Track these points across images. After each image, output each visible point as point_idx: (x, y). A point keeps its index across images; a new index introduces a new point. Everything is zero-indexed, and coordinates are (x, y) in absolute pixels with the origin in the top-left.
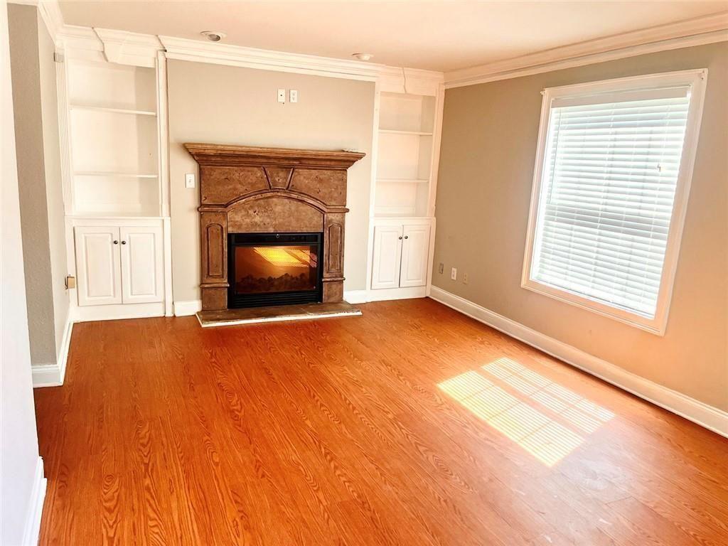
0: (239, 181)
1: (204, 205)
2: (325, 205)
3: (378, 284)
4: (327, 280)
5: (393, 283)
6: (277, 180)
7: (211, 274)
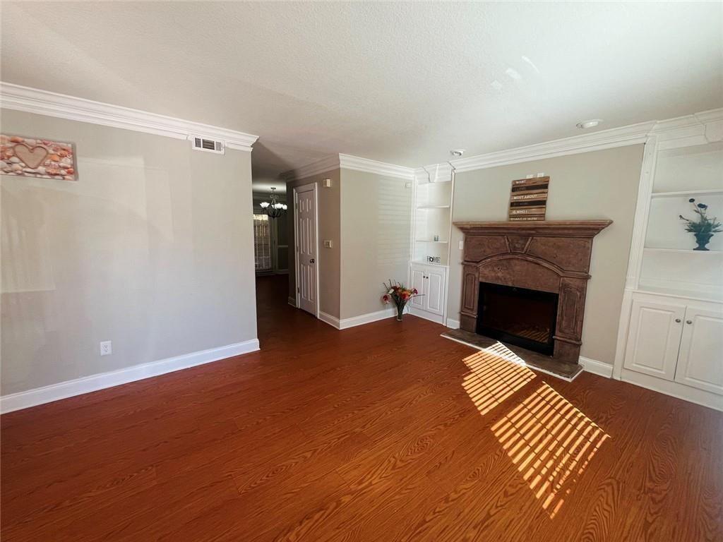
0: (488, 246)
1: (465, 261)
2: (562, 270)
3: (635, 365)
4: (558, 338)
5: (663, 373)
6: (517, 245)
7: (466, 307)
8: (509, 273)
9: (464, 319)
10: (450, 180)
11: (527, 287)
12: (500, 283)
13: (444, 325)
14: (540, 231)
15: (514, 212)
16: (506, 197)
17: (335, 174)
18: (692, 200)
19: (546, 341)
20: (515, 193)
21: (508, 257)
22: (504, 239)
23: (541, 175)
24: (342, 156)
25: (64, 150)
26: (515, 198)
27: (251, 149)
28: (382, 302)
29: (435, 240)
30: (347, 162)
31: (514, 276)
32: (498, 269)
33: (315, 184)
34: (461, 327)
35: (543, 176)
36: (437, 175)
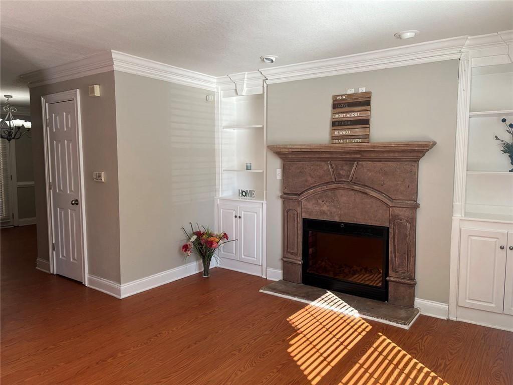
0: (309, 173)
1: (285, 194)
2: (390, 199)
3: (467, 301)
4: (392, 279)
5: (493, 305)
6: (341, 172)
7: (288, 251)
8: (335, 206)
9: (287, 266)
10: (262, 93)
11: (355, 221)
12: (326, 218)
13: (264, 277)
14: (365, 154)
15: (337, 133)
16: (326, 114)
17: (108, 78)
18: (504, 120)
19: (380, 284)
20: (337, 110)
21: (333, 186)
22: (327, 164)
23: (362, 90)
24: (116, 55)
26: (337, 116)
28: (182, 255)
29: (247, 169)
30: (124, 62)
31: (341, 209)
32: (323, 202)
33: (76, 91)
34: (284, 277)
35: (364, 91)
36: (245, 86)
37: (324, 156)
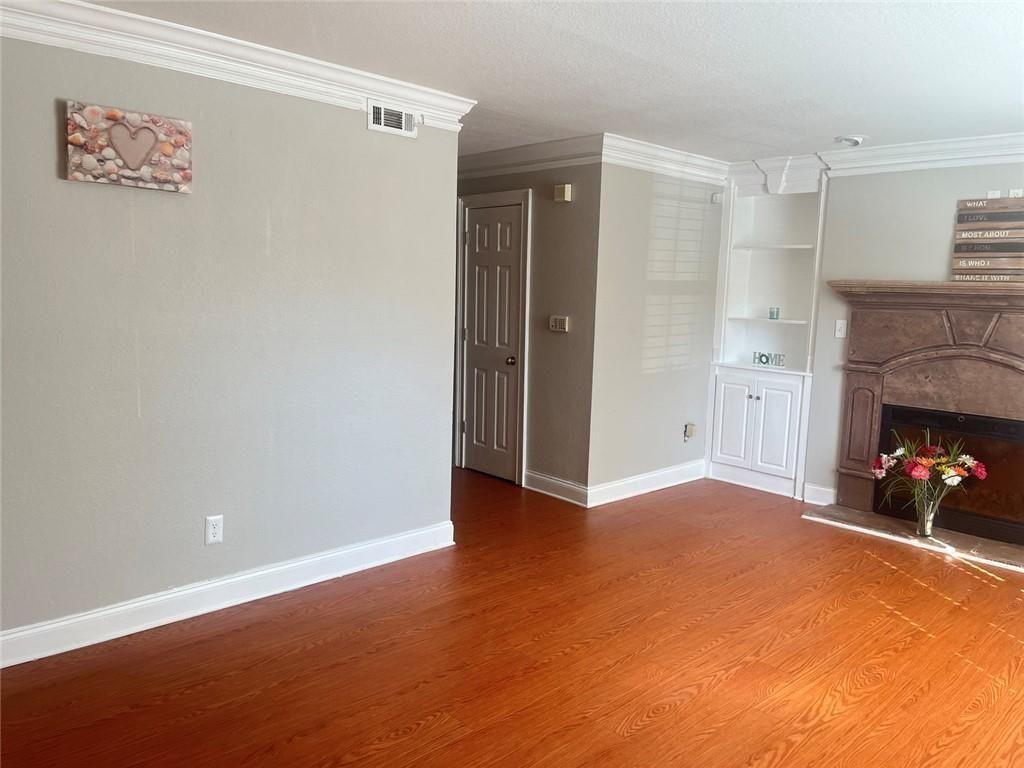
0: (903, 330)
1: (851, 362)
6: (967, 330)
7: (851, 456)
8: (948, 386)
9: (845, 483)
10: (815, 190)
11: (987, 413)
12: (929, 406)
13: (798, 497)
14: (1016, 302)
15: (963, 264)
16: (941, 231)
20: (964, 226)
21: (949, 352)
22: (940, 316)
23: (1017, 193)
24: (609, 140)
25: (181, 133)
26: (964, 235)
27: (459, 127)
29: (771, 317)
30: (617, 151)
31: (960, 392)
32: (926, 378)
33: (527, 193)
34: (838, 500)
35: (1020, 196)
36: (784, 179)
37: (935, 301)
